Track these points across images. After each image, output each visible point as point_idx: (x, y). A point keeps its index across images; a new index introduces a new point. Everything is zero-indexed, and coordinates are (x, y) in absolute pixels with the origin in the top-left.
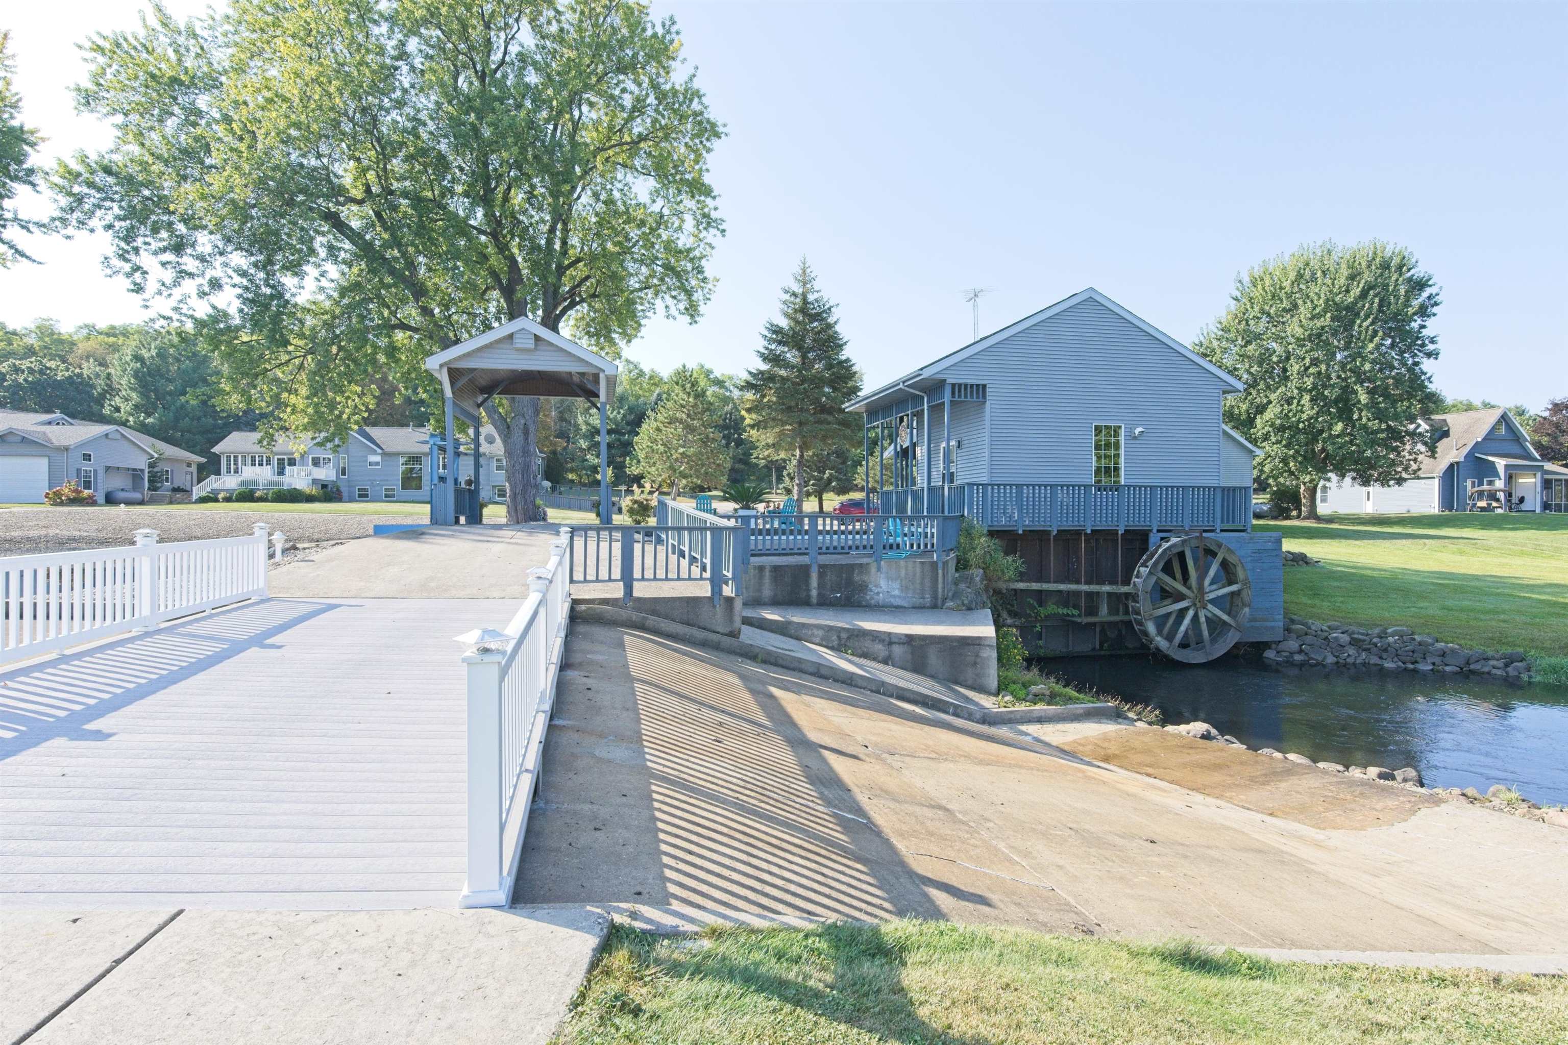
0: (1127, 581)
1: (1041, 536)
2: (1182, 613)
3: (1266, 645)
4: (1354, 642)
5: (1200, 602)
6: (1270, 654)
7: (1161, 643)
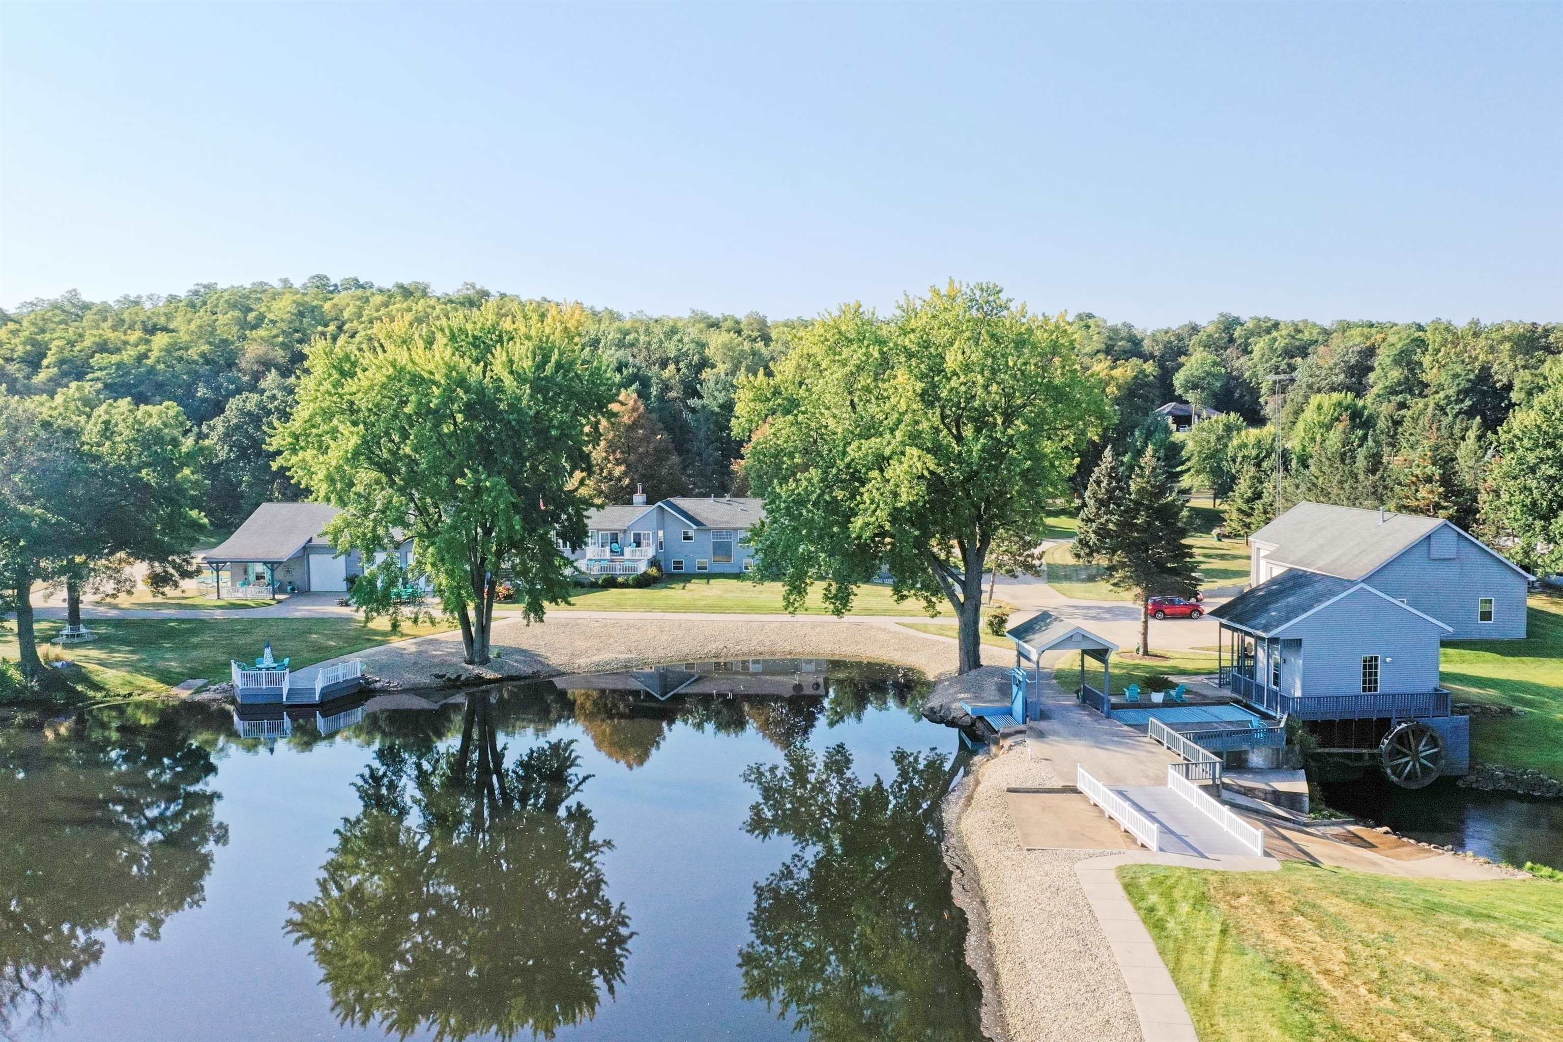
0: (1377, 746)
1: (1331, 723)
2: (1407, 763)
3: (1458, 778)
4: (1507, 778)
5: (1416, 758)
6: (1460, 783)
7: (1394, 778)
